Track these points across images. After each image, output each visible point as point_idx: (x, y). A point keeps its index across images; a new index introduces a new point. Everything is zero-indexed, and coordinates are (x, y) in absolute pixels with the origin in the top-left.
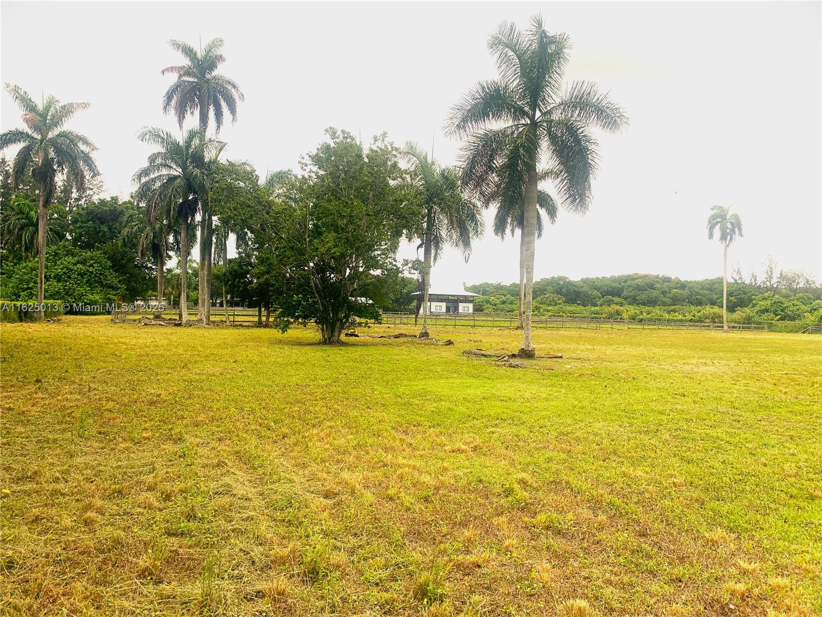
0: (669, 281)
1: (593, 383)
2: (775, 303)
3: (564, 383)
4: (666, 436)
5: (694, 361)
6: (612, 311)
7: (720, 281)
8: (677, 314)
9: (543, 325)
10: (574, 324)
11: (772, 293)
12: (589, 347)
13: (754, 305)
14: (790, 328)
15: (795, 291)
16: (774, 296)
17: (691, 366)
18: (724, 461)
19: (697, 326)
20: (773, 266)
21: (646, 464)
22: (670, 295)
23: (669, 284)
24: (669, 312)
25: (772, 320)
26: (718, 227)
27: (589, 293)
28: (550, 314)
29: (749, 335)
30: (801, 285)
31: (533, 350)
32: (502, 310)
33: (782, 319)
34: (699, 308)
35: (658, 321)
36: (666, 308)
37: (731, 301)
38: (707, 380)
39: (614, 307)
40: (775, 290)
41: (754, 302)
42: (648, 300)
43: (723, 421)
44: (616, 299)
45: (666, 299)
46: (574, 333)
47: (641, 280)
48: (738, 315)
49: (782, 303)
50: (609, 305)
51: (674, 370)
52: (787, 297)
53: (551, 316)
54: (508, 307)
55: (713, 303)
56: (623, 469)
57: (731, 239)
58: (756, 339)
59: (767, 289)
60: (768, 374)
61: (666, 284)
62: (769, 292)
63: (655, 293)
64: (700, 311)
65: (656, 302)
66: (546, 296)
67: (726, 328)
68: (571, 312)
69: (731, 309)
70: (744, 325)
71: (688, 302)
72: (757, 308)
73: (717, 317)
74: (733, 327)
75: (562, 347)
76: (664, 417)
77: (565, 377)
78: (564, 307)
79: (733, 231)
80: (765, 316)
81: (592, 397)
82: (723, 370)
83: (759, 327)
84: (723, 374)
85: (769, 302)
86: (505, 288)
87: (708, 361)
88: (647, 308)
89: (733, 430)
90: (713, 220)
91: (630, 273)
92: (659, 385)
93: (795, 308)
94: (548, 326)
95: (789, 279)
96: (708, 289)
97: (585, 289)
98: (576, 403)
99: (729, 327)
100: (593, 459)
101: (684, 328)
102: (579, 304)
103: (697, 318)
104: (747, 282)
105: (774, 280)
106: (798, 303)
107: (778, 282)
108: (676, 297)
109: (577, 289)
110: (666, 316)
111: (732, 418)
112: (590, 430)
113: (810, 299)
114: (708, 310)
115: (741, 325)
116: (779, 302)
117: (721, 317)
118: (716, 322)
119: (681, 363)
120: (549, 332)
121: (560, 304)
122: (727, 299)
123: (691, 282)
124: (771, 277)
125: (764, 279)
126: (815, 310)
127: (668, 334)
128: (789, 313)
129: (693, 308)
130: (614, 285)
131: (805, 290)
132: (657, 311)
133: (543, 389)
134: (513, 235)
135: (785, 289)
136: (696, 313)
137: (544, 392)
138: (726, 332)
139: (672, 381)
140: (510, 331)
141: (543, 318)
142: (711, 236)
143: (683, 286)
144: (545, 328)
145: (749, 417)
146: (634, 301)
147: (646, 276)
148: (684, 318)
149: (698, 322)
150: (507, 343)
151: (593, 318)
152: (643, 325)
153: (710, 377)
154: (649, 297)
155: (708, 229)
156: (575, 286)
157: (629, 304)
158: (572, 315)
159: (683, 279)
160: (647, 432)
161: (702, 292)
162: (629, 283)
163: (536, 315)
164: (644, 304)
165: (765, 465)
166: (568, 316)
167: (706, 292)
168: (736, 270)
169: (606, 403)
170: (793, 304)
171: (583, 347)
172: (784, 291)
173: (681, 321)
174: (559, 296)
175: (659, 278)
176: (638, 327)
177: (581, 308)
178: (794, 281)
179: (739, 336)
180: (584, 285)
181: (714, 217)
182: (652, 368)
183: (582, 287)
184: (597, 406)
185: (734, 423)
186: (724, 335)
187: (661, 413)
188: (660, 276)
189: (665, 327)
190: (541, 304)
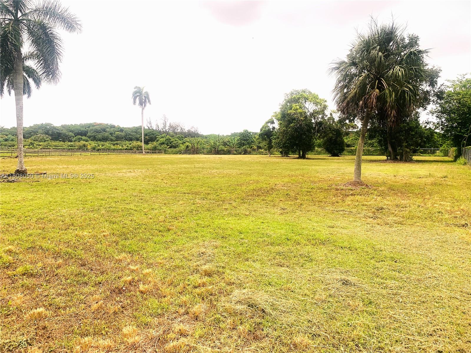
0: (114, 128)
1: (64, 187)
2: (167, 139)
3: (46, 189)
4: (103, 212)
5: (124, 171)
6: (81, 145)
7: (140, 128)
8: (118, 146)
9: (36, 155)
10: (57, 153)
11: (166, 135)
12: (65, 166)
13: (157, 141)
14: (174, 152)
15: (176, 133)
16: (166, 136)
17: (122, 173)
18: (132, 220)
19: (129, 152)
20: (166, 121)
21: (89, 228)
22: (115, 135)
23: (113, 129)
24: (114, 145)
25: (166, 148)
26: (138, 98)
27: (67, 134)
28: (41, 147)
29: (155, 156)
30: (179, 131)
31: (25, 170)
32: (5, 146)
33: (170, 147)
34: (131, 142)
35: (108, 150)
36: (112, 142)
37: (146, 139)
38: (130, 180)
39: (82, 143)
40: (167, 133)
41: (158, 139)
42: (102, 138)
43: (134, 200)
44: (84, 138)
45: (113, 138)
46: (56, 159)
47: (98, 127)
48: (150, 146)
49: (170, 140)
50: (79, 141)
51: (113, 176)
52: (172, 136)
53: (42, 148)
54: (10, 143)
55: (137, 140)
56: (76, 232)
57: (145, 105)
58: (158, 158)
59: (164, 132)
60: (160, 175)
61: (112, 129)
62: (164, 134)
63: (106, 134)
64: (131, 144)
65: (107, 140)
66: (38, 136)
67: (144, 153)
68: (55, 146)
69: (146, 142)
70: (153, 151)
71: (125, 139)
72: (159, 142)
73: (139, 147)
74: (148, 152)
75: (47, 168)
76: (103, 202)
77: (47, 186)
78: (50, 143)
79: (145, 101)
80: (163, 146)
81: (63, 195)
82: (139, 174)
83: (160, 152)
84: (138, 176)
85: (164, 139)
86: (7, 130)
87: (131, 170)
88: (102, 143)
89: (139, 204)
90: (136, 94)
91: (92, 122)
92: (103, 185)
93: (176, 142)
94: (39, 155)
95: (173, 128)
96: (136, 132)
97: (64, 131)
98: (51, 199)
99: (146, 152)
100: (58, 230)
101: (122, 153)
102: (60, 141)
103: (129, 148)
104: (154, 128)
105: (167, 128)
106: (177, 139)
107: (169, 129)
108: (118, 136)
109: (58, 132)
110: (113, 147)
111: (139, 198)
112: (58, 214)
113: (182, 137)
114: (135, 143)
115: (151, 151)
116: (169, 139)
117: (141, 147)
118: (139, 149)
119: (118, 172)
120: (40, 159)
121: (47, 141)
122: (144, 138)
123: (126, 128)
124: (165, 126)
125: (162, 127)
126: (184, 143)
127: (113, 157)
128: (174, 144)
129: (127, 142)
130: (82, 129)
131: (181, 133)
132: (107, 144)
133: (30, 194)
134: (10, 95)
135: (172, 132)
136: (129, 145)
137: (30, 196)
138: (144, 155)
139: (111, 182)
140: (11, 159)
141: (36, 150)
142: (135, 102)
143: (122, 130)
144: (37, 156)
145: (147, 197)
146: (94, 139)
147: (101, 124)
148: (122, 148)
149: (130, 150)
150: (8, 167)
151: (69, 149)
152: (100, 152)
153: (131, 179)
154: (103, 136)
155: (133, 99)
156: (58, 129)
157: (91, 141)
158: (56, 148)
159: (121, 126)
160: (92, 211)
161: (132, 133)
162: (91, 128)
163: (31, 148)
164: (100, 140)
165: (151, 219)
166: (53, 149)
167: (134, 133)
168: (149, 122)
169: (71, 198)
170: (175, 140)
171: (61, 167)
172: (172, 133)
173: (121, 149)
174: (47, 136)
175: (108, 125)
176: (97, 153)
177: (62, 143)
178: (176, 129)
179: (150, 157)
180: (63, 129)
181: (135, 93)
182: (101, 176)
183: (62, 130)
184: (65, 200)
185: (140, 201)
186: (143, 156)
187: (102, 200)
188: (109, 124)
189: (112, 153)
190: (34, 141)
